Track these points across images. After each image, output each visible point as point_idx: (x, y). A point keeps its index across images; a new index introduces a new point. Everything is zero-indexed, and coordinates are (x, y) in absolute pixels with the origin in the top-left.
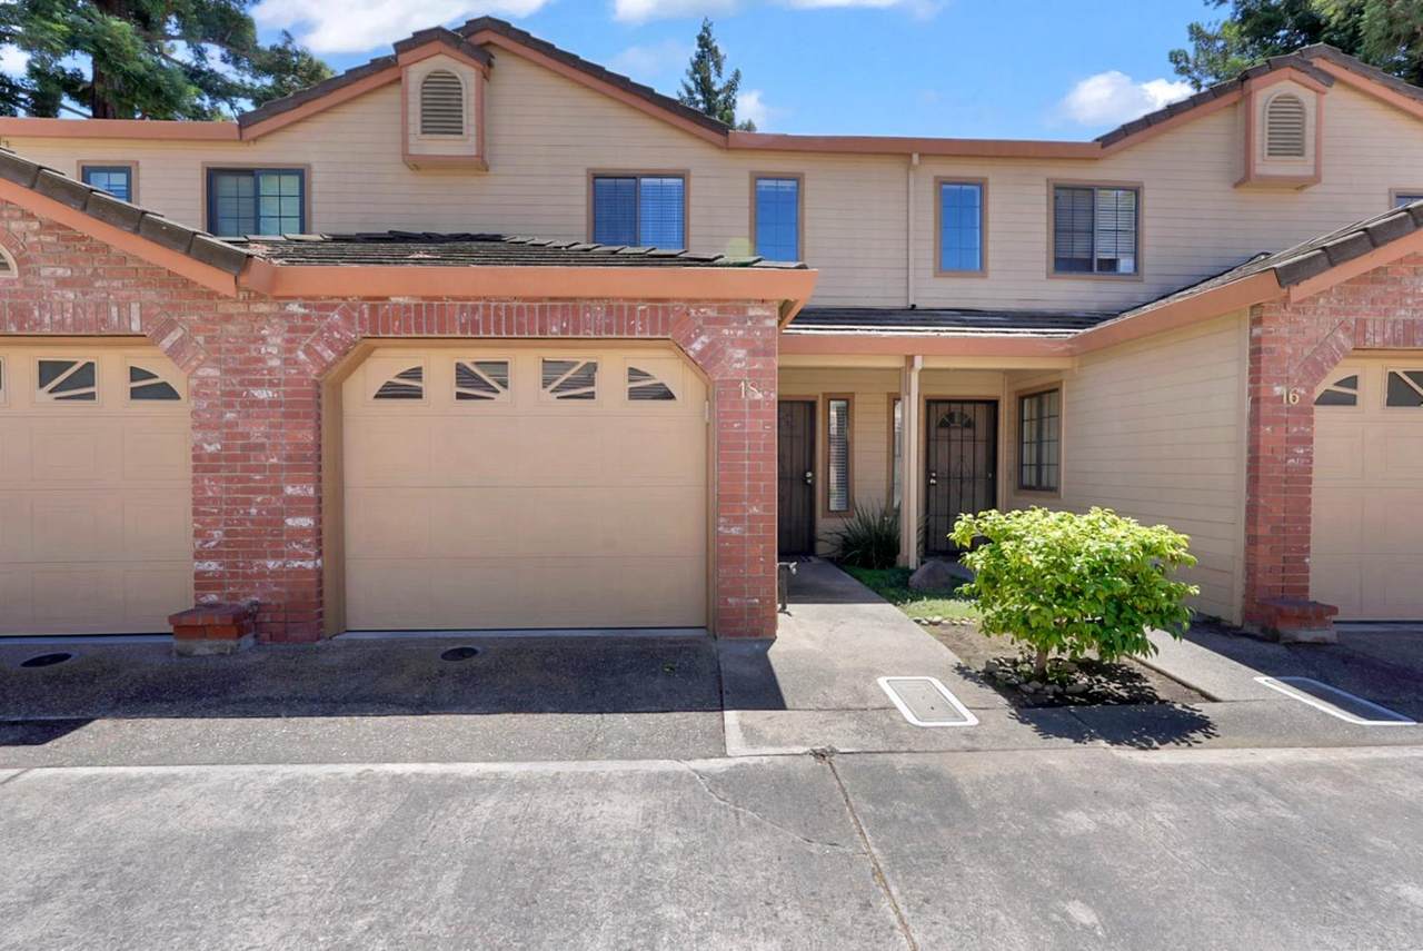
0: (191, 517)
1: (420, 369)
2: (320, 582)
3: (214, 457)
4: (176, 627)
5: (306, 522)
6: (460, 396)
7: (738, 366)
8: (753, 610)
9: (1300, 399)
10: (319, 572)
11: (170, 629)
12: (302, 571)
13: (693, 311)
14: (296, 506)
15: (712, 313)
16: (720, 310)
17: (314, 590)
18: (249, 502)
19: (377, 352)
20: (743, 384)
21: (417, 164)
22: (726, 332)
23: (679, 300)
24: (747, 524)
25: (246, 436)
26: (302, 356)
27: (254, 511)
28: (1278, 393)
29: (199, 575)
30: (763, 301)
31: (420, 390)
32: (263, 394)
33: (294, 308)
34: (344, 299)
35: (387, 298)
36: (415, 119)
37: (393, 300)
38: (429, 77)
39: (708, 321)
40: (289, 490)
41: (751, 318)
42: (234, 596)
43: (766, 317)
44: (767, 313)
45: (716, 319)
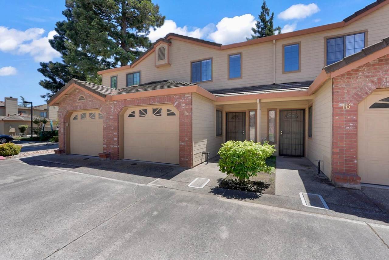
0: (103, 138)
1: (134, 111)
2: (118, 150)
3: (105, 128)
4: (100, 156)
5: (116, 139)
6: (140, 116)
7: (183, 108)
8: (187, 161)
9: (350, 107)
10: (118, 148)
11: (99, 156)
12: (116, 148)
13: (175, 97)
14: (115, 136)
15: (178, 97)
16: (180, 96)
17: (117, 151)
18: (109, 135)
19: (129, 109)
20: (184, 112)
21: (158, 67)
22: (181, 100)
23: (172, 94)
24: (185, 142)
25: (109, 124)
26: (116, 110)
27: (110, 137)
28: (341, 106)
29: (104, 147)
30: (188, 93)
31: (134, 115)
32: (111, 117)
33: (115, 102)
34: (121, 100)
35: (126, 99)
36: (157, 58)
37: (128, 99)
38: (160, 48)
39: (177, 98)
40: (114, 134)
41: (186, 97)
42: (108, 151)
43: (189, 97)
44: (189, 96)
45: (179, 98)
